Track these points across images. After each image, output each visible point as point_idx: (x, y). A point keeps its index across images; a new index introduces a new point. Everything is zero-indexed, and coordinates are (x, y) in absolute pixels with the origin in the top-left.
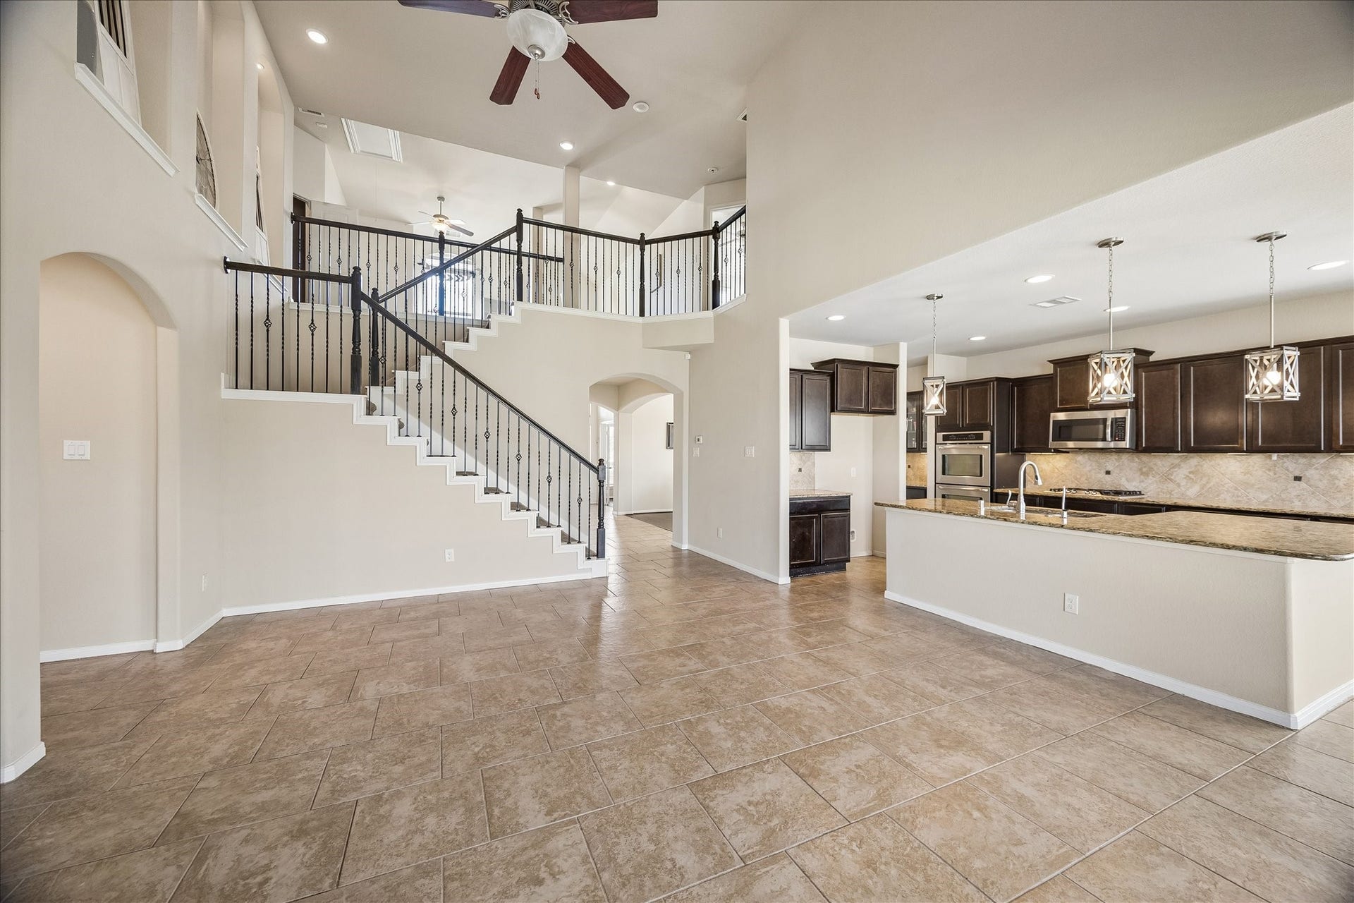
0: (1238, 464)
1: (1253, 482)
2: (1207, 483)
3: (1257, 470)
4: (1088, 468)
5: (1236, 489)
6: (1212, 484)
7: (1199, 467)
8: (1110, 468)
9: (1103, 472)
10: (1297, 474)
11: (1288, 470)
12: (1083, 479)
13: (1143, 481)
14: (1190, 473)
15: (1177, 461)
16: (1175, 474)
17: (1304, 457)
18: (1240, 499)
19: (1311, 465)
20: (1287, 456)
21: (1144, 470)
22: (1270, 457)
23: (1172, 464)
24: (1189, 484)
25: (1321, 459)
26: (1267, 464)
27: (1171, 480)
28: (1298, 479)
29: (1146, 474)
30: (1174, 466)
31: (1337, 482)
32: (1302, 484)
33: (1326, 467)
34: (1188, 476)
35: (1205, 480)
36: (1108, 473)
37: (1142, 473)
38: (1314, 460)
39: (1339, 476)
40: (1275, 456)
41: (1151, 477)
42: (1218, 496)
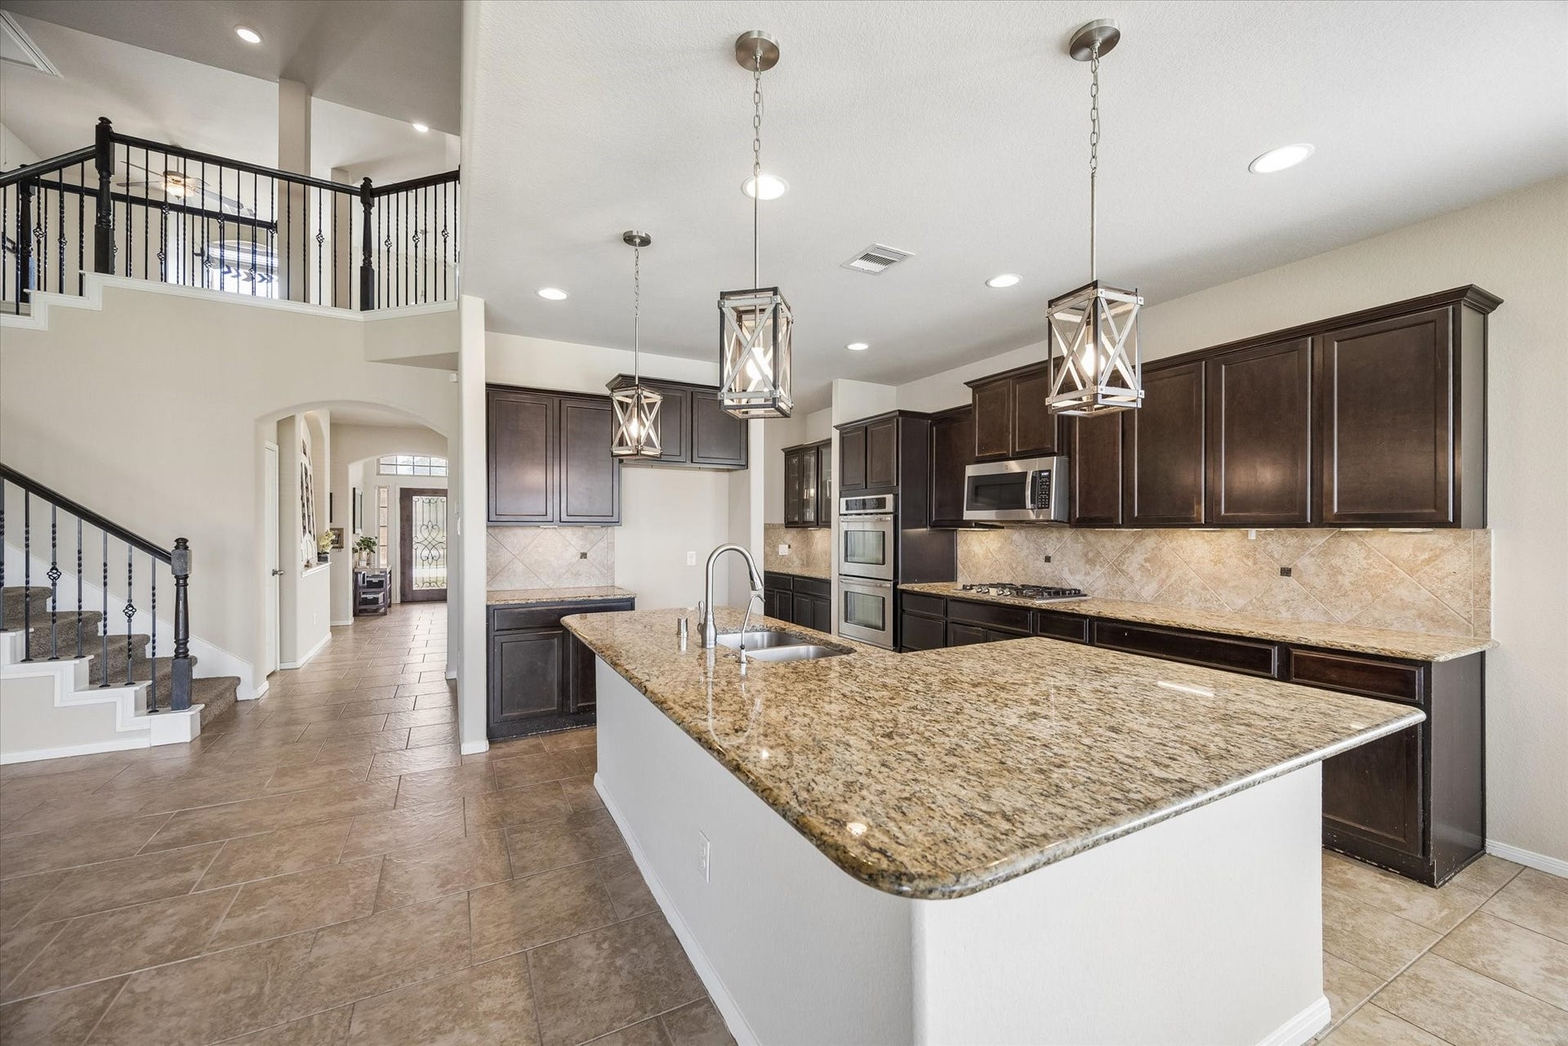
0: (1206, 547)
1: (1226, 576)
2: (1167, 577)
3: (1231, 557)
4: (1025, 552)
5: (1204, 588)
6: (1172, 581)
7: (1156, 552)
8: (1050, 553)
9: (1042, 557)
10: (1285, 564)
11: (1272, 557)
12: (1020, 569)
13: (1089, 573)
14: (1146, 560)
15: (1130, 542)
16: (1127, 561)
17: (1296, 535)
18: (1208, 605)
19: (1304, 548)
20: (1271, 534)
21: (1091, 555)
22: (1246, 535)
23: (1125, 546)
24: (1145, 579)
25: (1318, 538)
26: (1245, 546)
27: (1122, 571)
28: (1286, 572)
29: (1091, 562)
30: (1128, 549)
31: (1340, 578)
32: (1291, 581)
33: (1325, 552)
34: (1142, 566)
35: (1164, 572)
36: (1048, 559)
37: (1088, 561)
38: (1308, 541)
39: (1344, 568)
40: (1253, 533)
41: (1098, 567)
42: (1181, 598)
